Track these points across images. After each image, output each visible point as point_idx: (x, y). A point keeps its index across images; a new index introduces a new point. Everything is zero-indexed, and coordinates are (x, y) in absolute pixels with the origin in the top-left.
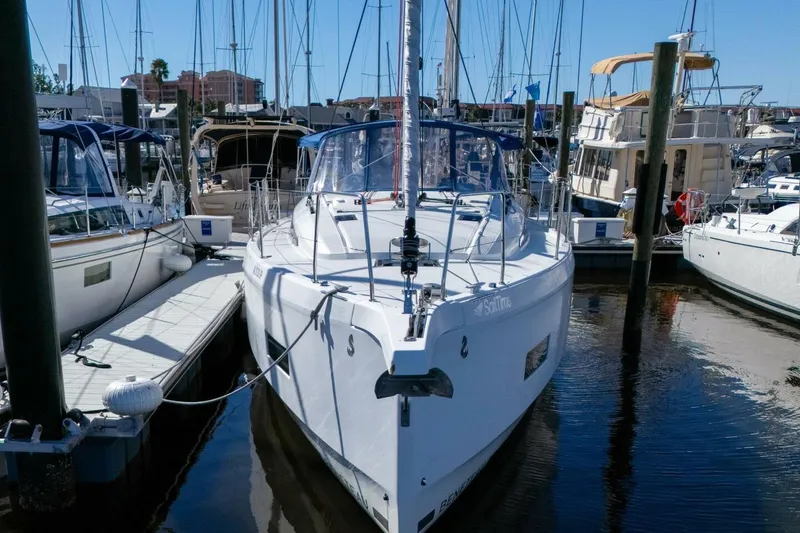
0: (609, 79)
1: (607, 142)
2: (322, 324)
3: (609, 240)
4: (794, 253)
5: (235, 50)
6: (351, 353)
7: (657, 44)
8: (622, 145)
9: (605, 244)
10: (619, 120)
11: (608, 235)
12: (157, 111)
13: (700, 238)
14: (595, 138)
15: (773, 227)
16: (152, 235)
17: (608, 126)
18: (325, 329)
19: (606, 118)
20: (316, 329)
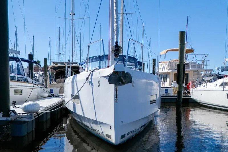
0: (165, 55)
1: (166, 71)
2: (90, 81)
3: (169, 94)
4: (224, 90)
5: (60, 55)
6: (99, 86)
7: (179, 32)
8: (170, 71)
9: (168, 95)
10: (169, 65)
11: (168, 93)
12: (37, 74)
13: (195, 91)
14: (163, 71)
15: (216, 85)
16: (35, 86)
17: (166, 67)
18: (91, 83)
19: (165, 65)
20: (88, 83)
